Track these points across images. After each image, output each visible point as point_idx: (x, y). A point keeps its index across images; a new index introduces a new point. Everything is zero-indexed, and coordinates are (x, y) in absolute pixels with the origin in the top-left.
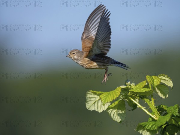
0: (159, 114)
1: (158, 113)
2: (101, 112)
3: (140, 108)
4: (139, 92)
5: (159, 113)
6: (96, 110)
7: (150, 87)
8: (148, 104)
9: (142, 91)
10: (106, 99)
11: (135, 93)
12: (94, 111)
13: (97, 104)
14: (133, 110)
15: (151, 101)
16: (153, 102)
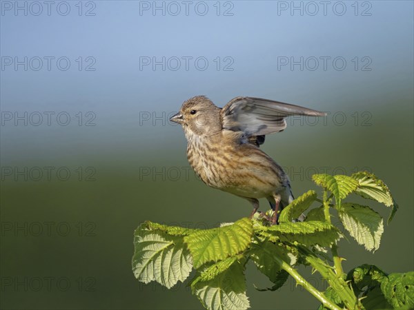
0: (360, 304)
1: (357, 303)
2: (172, 285)
3: (301, 287)
4: (295, 232)
5: (362, 301)
6: (160, 281)
7: (328, 217)
8: (325, 275)
9: (304, 231)
10: (204, 250)
11: (285, 234)
12: (154, 283)
13: (160, 260)
14: (274, 289)
15: (332, 263)
16: (337, 268)
